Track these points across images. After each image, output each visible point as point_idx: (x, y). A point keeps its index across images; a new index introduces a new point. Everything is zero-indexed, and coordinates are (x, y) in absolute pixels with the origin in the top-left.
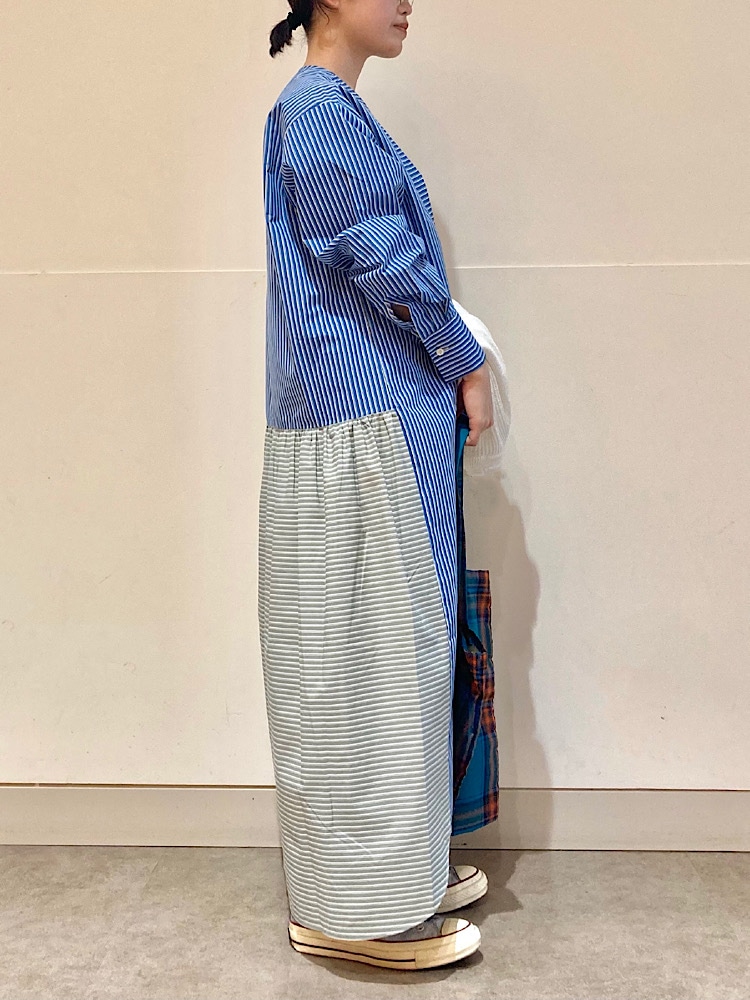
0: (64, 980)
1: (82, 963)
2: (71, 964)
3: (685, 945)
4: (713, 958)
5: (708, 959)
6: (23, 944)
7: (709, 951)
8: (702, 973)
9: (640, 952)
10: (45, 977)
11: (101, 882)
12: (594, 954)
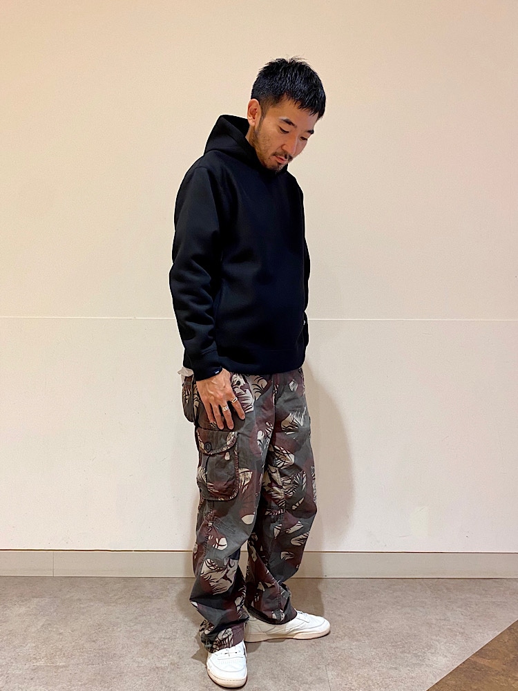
0: (162, 644)
1: (168, 637)
2: (163, 636)
3: (430, 625)
4: (442, 630)
5: (440, 630)
6: (139, 627)
7: (440, 627)
8: (438, 638)
9: (411, 628)
10: (153, 644)
11: (167, 596)
12: (391, 629)
